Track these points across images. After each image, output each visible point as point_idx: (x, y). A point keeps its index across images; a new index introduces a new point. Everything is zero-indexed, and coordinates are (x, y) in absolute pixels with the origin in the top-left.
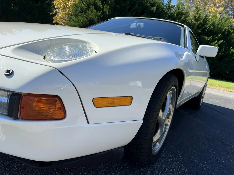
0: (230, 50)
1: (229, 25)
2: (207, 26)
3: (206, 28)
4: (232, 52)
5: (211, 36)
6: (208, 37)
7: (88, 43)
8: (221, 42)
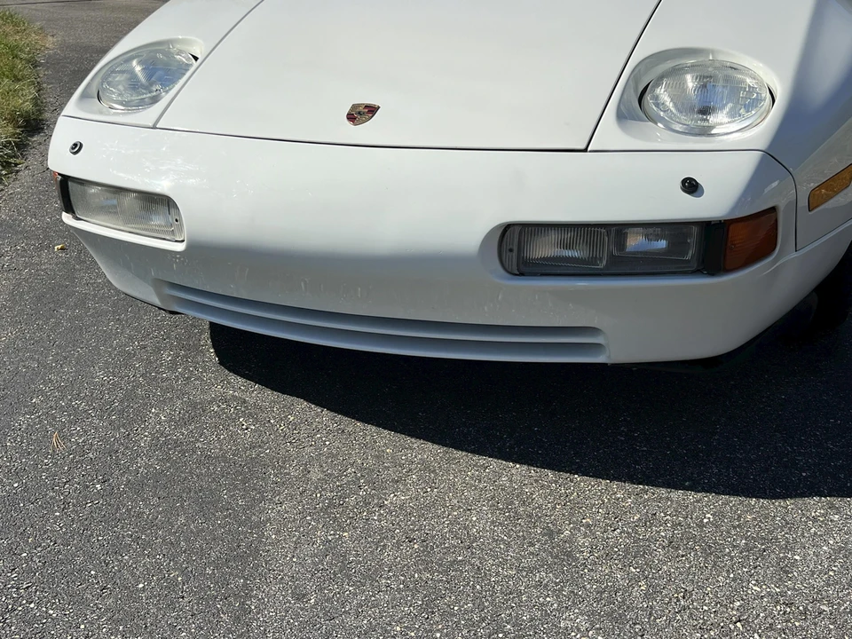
7: (713, 52)
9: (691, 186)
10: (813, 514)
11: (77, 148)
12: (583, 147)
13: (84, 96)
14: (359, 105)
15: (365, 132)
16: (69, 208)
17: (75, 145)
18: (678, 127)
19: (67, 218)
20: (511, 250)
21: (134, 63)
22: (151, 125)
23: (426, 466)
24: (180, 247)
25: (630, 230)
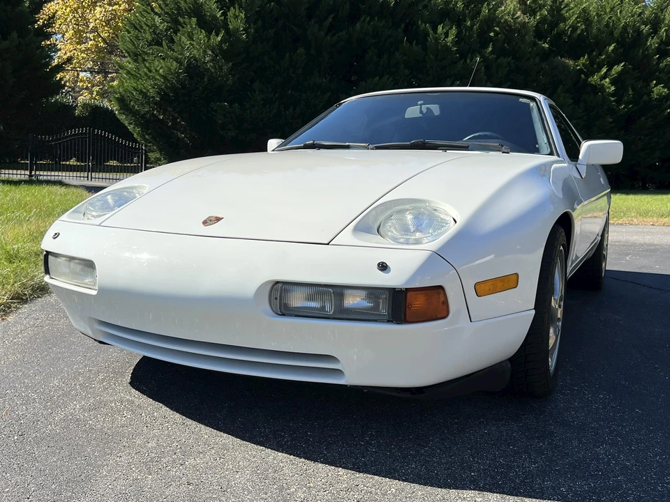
0: (653, 92)
2: (566, 26)
3: (562, 32)
4: (657, 95)
5: (586, 56)
6: (576, 58)
7: (428, 201)
8: (618, 68)
9: (383, 267)
10: (465, 496)
11: (56, 236)
12: (326, 242)
13: (74, 212)
14: (212, 217)
15: (213, 229)
16: (47, 271)
17: (56, 234)
18: (402, 240)
19: (47, 279)
20: (276, 299)
21: (109, 197)
22: (98, 224)
23: (225, 447)
24: (94, 293)
25: (347, 292)
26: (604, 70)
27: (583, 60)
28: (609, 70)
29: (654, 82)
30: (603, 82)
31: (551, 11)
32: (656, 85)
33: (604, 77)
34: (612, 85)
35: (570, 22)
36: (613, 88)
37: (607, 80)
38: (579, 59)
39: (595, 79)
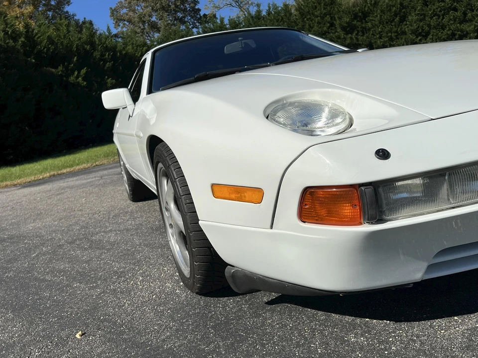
0: (107, 83)
1: (78, 37)
2: (41, 47)
3: (40, 52)
4: (111, 84)
5: (61, 65)
6: (56, 67)
8: (83, 71)
26: (76, 73)
27: (60, 68)
28: (79, 73)
29: (106, 77)
30: (78, 80)
31: (27, 37)
32: (108, 78)
33: (77, 77)
34: (84, 81)
35: (43, 44)
36: (85, 83)
37: (80, 79)
38: (58, 68)
39: (72, 79)
